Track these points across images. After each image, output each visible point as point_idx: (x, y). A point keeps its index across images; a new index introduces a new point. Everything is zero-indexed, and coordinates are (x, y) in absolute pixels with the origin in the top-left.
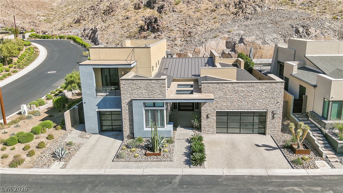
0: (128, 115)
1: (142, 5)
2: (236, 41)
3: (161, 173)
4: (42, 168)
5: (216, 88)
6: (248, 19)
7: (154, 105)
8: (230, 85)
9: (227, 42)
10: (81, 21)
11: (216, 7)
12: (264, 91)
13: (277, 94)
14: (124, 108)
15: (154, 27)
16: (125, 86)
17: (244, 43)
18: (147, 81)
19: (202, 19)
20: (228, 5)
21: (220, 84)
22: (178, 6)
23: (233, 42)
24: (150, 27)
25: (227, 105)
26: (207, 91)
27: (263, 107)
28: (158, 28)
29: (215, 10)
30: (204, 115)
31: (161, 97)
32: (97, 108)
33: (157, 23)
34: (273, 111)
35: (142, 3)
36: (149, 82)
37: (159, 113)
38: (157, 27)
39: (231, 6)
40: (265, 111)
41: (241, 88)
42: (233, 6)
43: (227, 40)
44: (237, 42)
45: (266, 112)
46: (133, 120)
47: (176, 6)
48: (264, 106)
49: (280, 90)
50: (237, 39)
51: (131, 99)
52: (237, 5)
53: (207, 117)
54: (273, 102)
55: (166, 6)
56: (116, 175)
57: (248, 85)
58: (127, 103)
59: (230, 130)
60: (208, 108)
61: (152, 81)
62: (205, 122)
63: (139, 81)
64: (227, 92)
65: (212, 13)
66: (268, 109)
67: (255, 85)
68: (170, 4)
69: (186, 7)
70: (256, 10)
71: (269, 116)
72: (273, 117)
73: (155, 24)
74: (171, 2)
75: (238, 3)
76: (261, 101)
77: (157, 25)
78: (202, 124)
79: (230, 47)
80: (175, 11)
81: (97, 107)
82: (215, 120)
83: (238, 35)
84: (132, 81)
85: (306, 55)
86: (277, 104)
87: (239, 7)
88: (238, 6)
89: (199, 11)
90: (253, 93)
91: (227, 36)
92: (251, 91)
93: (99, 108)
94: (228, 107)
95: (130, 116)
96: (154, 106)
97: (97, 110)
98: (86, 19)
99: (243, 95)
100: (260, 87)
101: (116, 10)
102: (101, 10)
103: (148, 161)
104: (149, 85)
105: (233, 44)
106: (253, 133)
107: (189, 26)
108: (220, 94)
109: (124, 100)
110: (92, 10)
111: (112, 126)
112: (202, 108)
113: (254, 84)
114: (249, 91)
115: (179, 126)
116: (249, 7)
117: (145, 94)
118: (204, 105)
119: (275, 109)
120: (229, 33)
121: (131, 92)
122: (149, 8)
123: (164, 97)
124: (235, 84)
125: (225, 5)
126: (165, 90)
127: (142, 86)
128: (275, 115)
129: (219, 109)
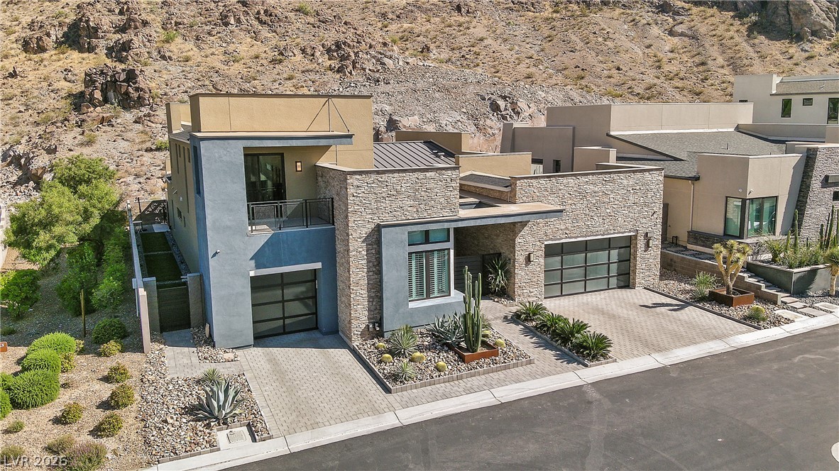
0: (365, 270)
1: (49, 42)
2: (378, 126)
3: (537, 391)
5: (546, 189)
6: (378, 81)
7: (427, 238)
8: (572, 181)
11: (281, 54)
12: (631, 191)
13: (653, 194)
14: (354, 253)
15: (127, 93)
16: (359, 191)
18: (416, 175)
19: (256, 79)
20: (309, 51)
22: (173, 47)
24: (111, 94)
25: (567, 229)
27: (630, 227)
28: (139, 97)
29: (280, 61)
30: (520, 258)
31: (447, 215)
32: (254, 265)
33: (135, 83)
34: (647, 233)
35: (48, 35)
36: (421, 175)
37: (435, 260)
38: (136, 95)
39: (318, 54)
40: (631, 234)
41: (592, 187)
42: (322, 54)
45: (635, 237)
46: (381, 281)
48: (631, 223)
49: (658, 186)
50: (381, 122)
51: (373, 226)
52: (334, 51)
53: (528, 260)
54: (647, 213)
55: (136, 42)
57: (605, 179)
58: (362, 240)
59: (567, 289)
60: (530, 239)
61: (428, 174)
62: (523, 274)
63: (396, 175)
64: (566, 197)
65: (278, 67)
66: (637, 229)
67: (615, 178)
68: (149, 41)
69: (196, 49)
70: (385, 64)
71: (641, 243)
72: (647, 246)
73: (129, 85)
74: (150, 36)
75: (333, 47)
76: (627, 212)
77: (137, 89)
78: (516, 281)
80: (170, 58)
81: (253, 261)
82: (543, 267)
83: (380, 112)
84: (379, 177)
85: (612, 133)
86: (652, 217)
87: (338, 56)
88: (335, 54)
89: (238, 61)
90: (612, 196)
92: (609, 193)
93: (258, 267)
94: (567, 232)
95: (371, 274)
96: (427, 241)
97: (252, 274)
99: (595, 201)
100: (625, 182)
103: (479, 372)
104: (420, 185)
106: (608, 289)
108: (553, 202)
109: (355, 231)
111: (284, 318)
112: (518, 240)
114: (607, 192)
116: (365, 56)
117: (409, 209)
118: (521, 233)
119: (650, 229)
121: (374, 205)
122: (75, 50)
123: (454, 214)
124: (580, 178)
125: (303, 51)
127: (403, 190)
128: (651, 241)
129: (551, 239)
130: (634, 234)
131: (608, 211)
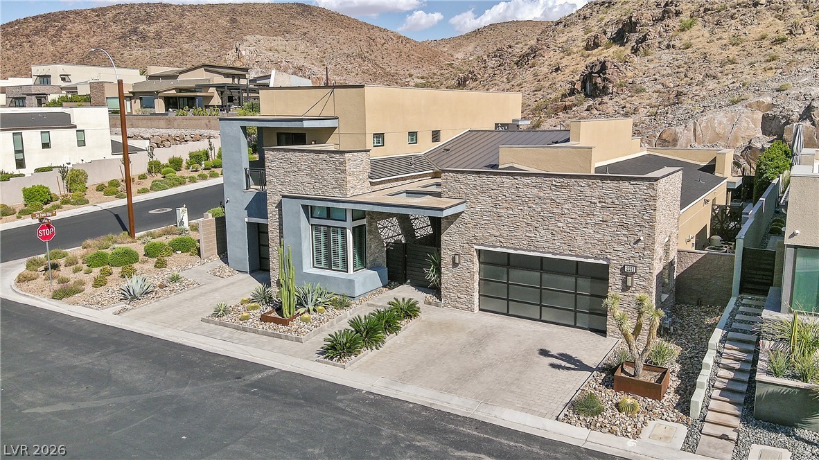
0: (277, 231)
1: (604, 40)
2: (791, 114)
4: (90, 308)
5: (475, 187)
7: (329, 213)
8: (508, 180)
9: (765, 118)
10: (467, 82)
11: (791, 33)
12: (598, 204)
13: (637, 213)
14: (271, 215)
15: (596, 84)
16: (273, 165)
17: (812, 120)
18: (312, 155)
19: (734, 63)
21: (484, 177)
22: (685, 35)
23: (784, 117)
24: (588, 84)
25: (501, 236)
26: (453, 192)
27: (596, 252)
28: (604, 87)
29: (784, 40)
30: (446, 256)
31: (337, 195)
32: (247, 214)
33: (604, 74)
34: (625, 266)
35: (605, 33)
37: (339, 237)
38: (602, 85)
40: (601, 262)
41: (535, 191)
43: (768, 112)
44: (795, 117)
45: (606, 268)
47: (681, 34)
48: (599, 248)
49: (645, 203)
50: (797, 109)
53: (455, 262)
54: (626, 239)
55: (652, 34)
56: (177, 344)
57: (554, 183)
58: (275, 205)
59: (514, 308)
60: (456, 238)
62: (450, 275)
64: (500, 198)
65: (774, 47)
66: (609, 256)
67: (571, 184)
68: (666, 31)
69: (707, 35)
71: (615, 279)
72: (626, 285)
73: (600, 76)
74: (668, 26)
76: (591, 231)
77: (604, 79)
78: (443, 281)
79: (774, 131)
80: (674, 47)
81: (246, 211)
82: (477, 274)
83: (802, 97)
86: (636, 246)
89: (738, 44)
90: (566, 206)
91: (767, 100)
92: (562, 202)
93: (249, 216)
94: (502, 240)
96: (329, 218)
97: (246, 220)
98: (479, 77)
99: (540, 209)
100: (588, 191)
101: (542, 53)
102: (514, 55)
104: (315, 164)
105: (783, 121)
106: (574, 326)
107: (691, 79)
108: (484, 202)
109: (271, 197)
110: (496, 56)
112: (444, 237)
113: (569, 180)
114: (558, 201)
115: (409, 281)
117: (307, 185)
118: (447, 231)
119: (632, 261)
120: (776, 94)
121: (283, 178)
122: (618, 44)
123: (344, 195)
124: (518, 178)
126: (345, 179)
127: (303, 168)
128: (629, 279)
129: (482, 244)
130: (605, 263)
131: (560, 224)
